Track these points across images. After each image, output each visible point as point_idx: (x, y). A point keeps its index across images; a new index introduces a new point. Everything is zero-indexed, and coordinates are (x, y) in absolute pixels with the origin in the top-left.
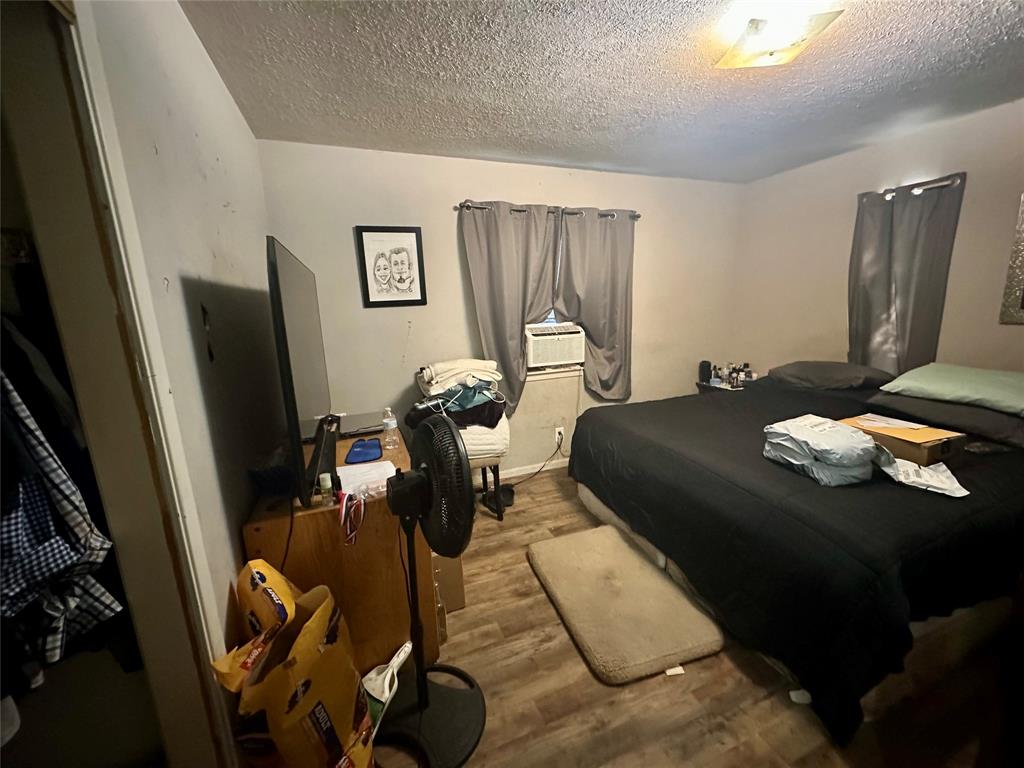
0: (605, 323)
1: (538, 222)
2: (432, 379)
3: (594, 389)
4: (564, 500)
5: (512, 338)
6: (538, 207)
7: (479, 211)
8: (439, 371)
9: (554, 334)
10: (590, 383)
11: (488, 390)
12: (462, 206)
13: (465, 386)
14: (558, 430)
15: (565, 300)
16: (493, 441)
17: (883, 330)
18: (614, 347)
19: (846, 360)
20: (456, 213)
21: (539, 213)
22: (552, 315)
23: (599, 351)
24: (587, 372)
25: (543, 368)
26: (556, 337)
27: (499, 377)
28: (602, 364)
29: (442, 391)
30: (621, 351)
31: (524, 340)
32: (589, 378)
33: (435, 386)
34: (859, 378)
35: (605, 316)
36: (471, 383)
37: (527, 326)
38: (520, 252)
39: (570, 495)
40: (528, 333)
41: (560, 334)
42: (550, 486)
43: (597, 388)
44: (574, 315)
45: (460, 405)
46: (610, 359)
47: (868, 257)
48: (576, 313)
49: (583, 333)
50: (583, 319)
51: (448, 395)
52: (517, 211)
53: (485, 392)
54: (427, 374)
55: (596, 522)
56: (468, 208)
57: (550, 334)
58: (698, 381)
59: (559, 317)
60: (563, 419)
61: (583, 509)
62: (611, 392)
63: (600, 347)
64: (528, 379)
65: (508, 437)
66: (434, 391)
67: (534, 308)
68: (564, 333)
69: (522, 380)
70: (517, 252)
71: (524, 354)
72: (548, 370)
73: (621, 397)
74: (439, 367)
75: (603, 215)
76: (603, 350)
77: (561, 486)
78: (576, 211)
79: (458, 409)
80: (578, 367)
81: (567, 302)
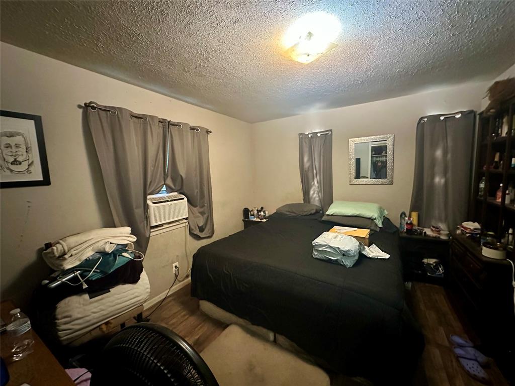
0: (197, 192)
1: (152, 127)
2: (65, 254)
3: (195, 233)
4: (190, 316)
5: (137, 208)
6: (152, 117)
7: (104, 112)
8: (72, 245)
9: (168, 201)
10: (192, 230)
11: (126, 251)
12: (87, 106)
13: (103, 253)
14: (174, 265)
15: (172, 178)
16: (136, 294)
17: (312, 189)
18: (204, 206)
19: (303, 202)
20: (81, 111)
21: (153, 121)
22: (164, 188)
23: (195, 209)
24: (190, 223)
25: (162, 225)
26: (169, 203)
27: (134, 239)
28: (198, 217)
29: (78, 263)
30: (207, 208)
31: (146, 207)
32: (192, 227)
33: (69, 260)
34: (313, 210)
35: (197, 188)
36: (109, 249)
37: (149, 197)
38: (140, 146)
39: (194, 310)
40: (149, 202)
41: (172, 201)
42: (176, 308)
43: (197, 232)
44: (179, 188)
45: (101, 272)
46: (202, 213)
47: (306, 159)
48: (180, 186)
49: (186, 199)
50: (185, 191)
51: (86, 265)
52: (136, 117)
53: (124, 254)
54: (57, 250)
55: (222, 326)
56: (93, 108)
57: (165, 202)
58: (243, 218)
59: (169, 189)
60: (177, 256)
61: (207, 318)
62: (204, 233)
63: (195, 206)
64: (152, 234)
65: (149, 286)
66: (68, 265)
67: (152, 184)
68: (175, 200)
69: (148, 236)
70: (137, 146)
71: (147, 218)
72: (165, 226)
73: (210, 235)
74: (72, 241)
75: (192, 129)
76: (198, 207)
77: (184, 304)
78: (176, 124)
79: (99, 276)
80: (185, 221)
81: (174, 180)
